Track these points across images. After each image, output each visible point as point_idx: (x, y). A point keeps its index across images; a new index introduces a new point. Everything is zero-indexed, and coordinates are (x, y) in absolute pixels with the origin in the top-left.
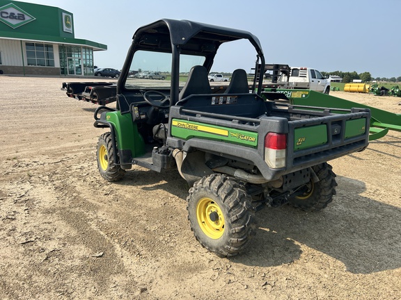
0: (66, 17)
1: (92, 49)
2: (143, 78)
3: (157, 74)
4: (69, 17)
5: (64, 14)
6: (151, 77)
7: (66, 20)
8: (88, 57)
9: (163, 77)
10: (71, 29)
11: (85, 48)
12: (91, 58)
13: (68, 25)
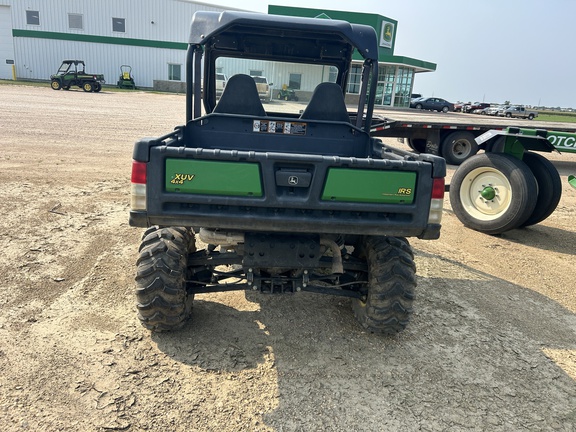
0: (387, 26)
1: (413, 70)
2: (496, 114)
3: (521, 109)
4: (391, 27)
5: (384, 23)
6: (509, 114)
7: (386, 31)
8: (404, 81)
9: (533, 115)
10: (391, 43)
11: (402, 68)
12: (409, 82)
13: (387, 38)
